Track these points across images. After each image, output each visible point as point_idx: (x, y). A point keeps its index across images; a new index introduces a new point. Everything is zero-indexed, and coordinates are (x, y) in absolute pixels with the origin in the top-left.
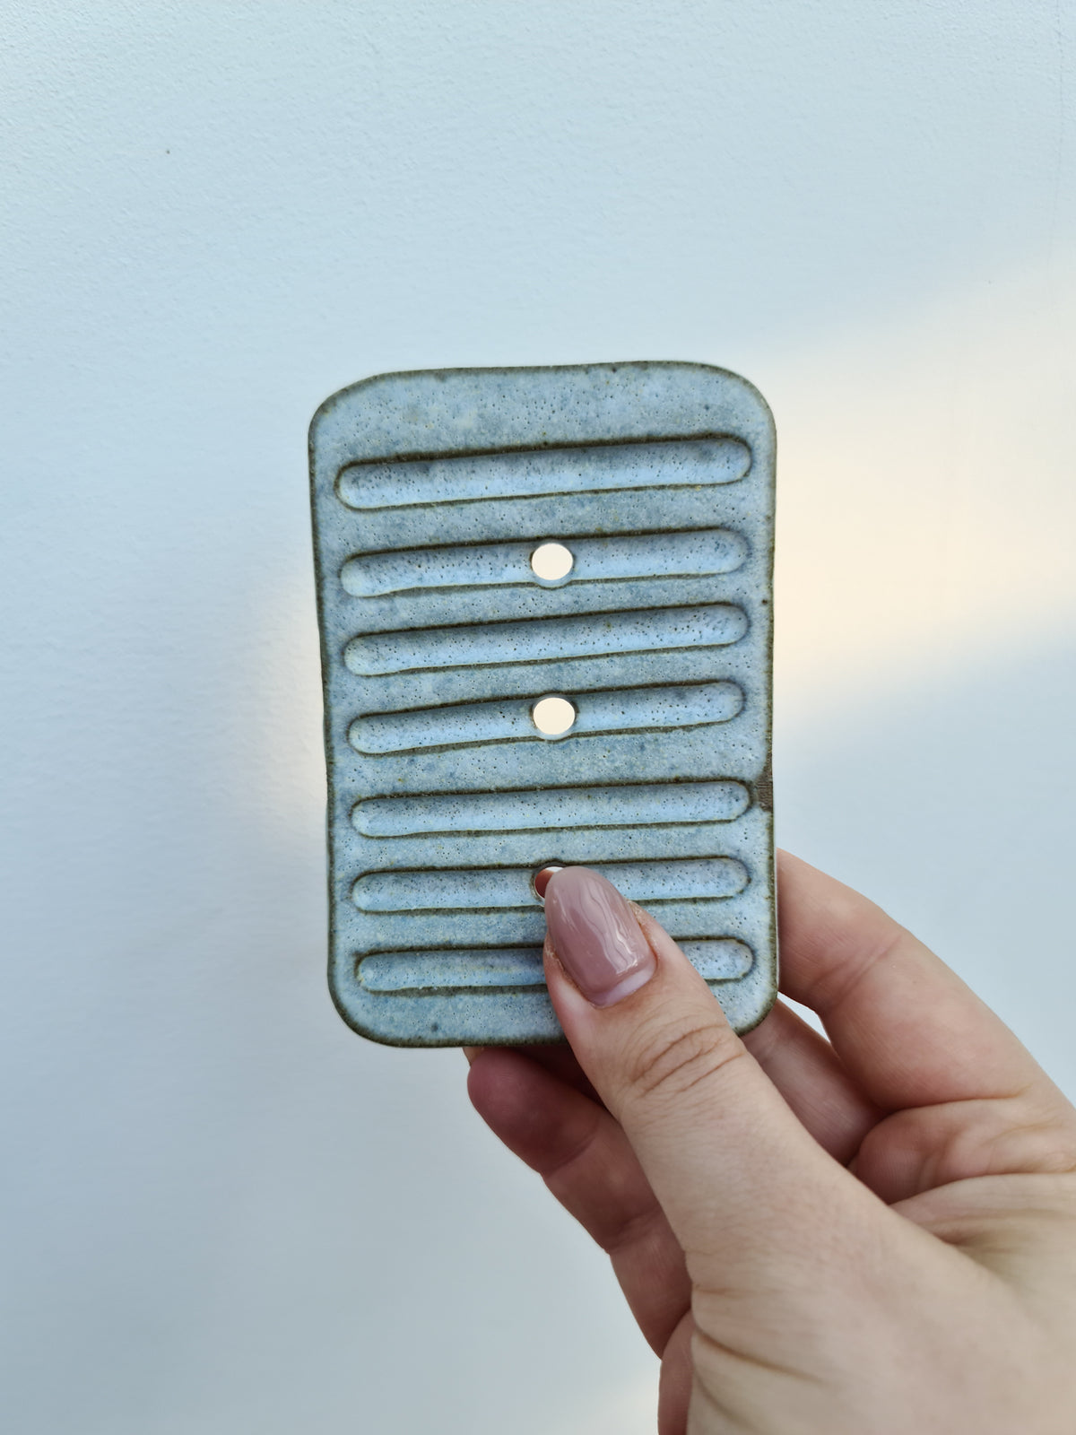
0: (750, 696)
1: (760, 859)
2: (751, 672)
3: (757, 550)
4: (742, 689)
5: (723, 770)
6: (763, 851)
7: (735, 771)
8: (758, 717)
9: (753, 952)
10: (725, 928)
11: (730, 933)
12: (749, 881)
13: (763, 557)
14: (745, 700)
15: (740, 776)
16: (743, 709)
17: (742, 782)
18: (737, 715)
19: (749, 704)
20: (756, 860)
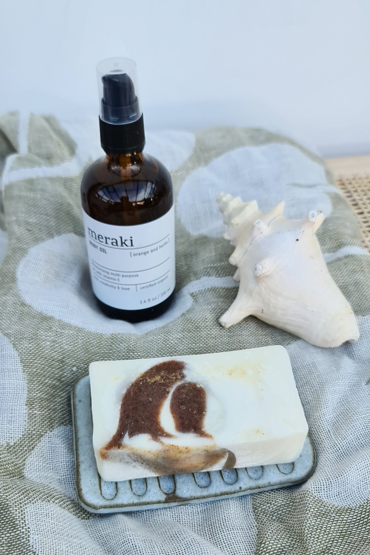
0: (206, 489)
1: (147, 499)
2: (215, 487)
3: (258, 482)
4: (208, 486)
5: (178, 483)
6: (150, 500)
7: (178, 487)
8: (199, 493)
9: (112, 499)
10: (121, 488)
11: (119, 490)
12: (139, 496)
13: (256, 484)
14: (204, 487)
15: (177, 489)
16: (201, 487)
17: (175, 490)
18: (199, 486)
19: (203, 489)
20: (147, 497)
